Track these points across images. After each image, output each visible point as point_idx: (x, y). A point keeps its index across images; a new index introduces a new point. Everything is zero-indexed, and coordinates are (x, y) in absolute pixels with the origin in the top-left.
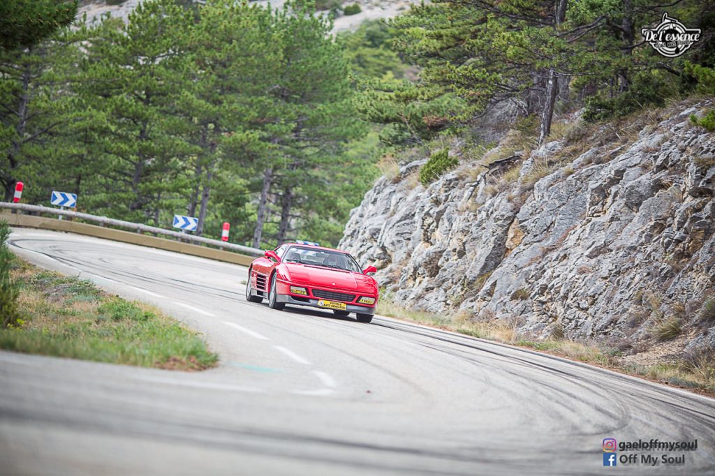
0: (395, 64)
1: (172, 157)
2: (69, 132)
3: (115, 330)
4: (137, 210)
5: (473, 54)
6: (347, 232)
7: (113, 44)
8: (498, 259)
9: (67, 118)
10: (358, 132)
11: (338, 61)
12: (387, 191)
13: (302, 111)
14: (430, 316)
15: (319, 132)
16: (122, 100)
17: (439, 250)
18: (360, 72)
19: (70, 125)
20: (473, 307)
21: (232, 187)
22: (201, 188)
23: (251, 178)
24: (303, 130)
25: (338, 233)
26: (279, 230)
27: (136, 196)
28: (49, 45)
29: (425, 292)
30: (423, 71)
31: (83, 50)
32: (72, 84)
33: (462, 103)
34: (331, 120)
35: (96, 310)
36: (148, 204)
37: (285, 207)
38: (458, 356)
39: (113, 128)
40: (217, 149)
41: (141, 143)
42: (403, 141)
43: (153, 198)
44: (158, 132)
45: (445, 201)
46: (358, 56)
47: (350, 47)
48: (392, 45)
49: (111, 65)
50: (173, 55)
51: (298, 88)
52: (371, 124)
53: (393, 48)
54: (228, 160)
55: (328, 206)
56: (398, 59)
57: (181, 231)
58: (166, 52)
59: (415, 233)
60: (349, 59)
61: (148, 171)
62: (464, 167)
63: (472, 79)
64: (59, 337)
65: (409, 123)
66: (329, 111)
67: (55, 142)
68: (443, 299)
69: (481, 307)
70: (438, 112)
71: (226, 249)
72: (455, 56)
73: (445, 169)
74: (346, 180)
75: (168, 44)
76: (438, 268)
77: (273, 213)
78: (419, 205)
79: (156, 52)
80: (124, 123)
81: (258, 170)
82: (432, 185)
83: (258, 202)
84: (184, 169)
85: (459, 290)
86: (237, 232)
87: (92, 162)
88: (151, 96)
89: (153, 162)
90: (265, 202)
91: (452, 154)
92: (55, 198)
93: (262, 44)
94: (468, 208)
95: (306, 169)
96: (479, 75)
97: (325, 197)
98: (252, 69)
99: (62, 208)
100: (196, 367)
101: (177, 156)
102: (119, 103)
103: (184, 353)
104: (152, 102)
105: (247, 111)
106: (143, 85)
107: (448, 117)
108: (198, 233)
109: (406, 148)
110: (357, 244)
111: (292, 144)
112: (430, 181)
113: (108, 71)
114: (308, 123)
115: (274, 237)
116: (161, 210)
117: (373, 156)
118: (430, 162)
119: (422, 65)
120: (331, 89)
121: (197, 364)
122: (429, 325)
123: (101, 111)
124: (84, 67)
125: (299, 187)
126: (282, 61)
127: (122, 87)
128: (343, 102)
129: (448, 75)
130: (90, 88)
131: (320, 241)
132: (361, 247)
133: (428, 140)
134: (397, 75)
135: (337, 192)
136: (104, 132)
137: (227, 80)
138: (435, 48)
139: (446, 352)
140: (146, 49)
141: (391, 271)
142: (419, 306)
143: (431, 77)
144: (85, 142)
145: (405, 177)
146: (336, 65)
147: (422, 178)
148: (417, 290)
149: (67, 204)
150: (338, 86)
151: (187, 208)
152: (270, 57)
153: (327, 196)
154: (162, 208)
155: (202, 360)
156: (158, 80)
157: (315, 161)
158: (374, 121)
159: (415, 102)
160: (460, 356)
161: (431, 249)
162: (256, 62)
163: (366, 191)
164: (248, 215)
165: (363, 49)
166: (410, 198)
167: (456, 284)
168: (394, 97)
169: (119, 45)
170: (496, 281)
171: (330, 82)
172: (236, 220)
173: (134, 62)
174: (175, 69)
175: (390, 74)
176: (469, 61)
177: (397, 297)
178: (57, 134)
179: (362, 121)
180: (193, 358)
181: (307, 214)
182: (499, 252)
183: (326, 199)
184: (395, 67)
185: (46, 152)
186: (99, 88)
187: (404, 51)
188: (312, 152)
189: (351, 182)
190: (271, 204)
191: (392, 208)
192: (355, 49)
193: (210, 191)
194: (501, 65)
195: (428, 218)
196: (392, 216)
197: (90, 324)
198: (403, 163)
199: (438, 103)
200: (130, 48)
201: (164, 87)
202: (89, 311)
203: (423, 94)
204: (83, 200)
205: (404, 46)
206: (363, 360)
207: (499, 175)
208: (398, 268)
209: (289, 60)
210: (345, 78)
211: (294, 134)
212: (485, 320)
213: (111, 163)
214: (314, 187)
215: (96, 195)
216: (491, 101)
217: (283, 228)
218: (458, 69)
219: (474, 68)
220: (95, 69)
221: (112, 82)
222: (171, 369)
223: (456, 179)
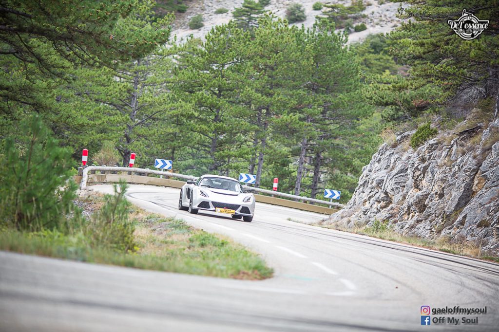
0: (390, 64)
1: (237, 133)
2: (166, 118)
3: (202, 253)
4: (213, 171)
5: (446, 56)
6: (360, 182)
7: (194, 56)
8: (468, 199)
9: (165, 108)
10: (367, 112)
11: (352, 64)
12: (388, 153)
13: (328, 99)
14: (420, 240)
15: (339, 113)
16: (202, 95)
17: (426, 193)
18: (367, 70)
19: (167, 112)
20: (450, 233)
21: (280, 153)
22: (258, 154)
23: (292, 147)
24: (328, 112)
25: (354, 184)
26: (312, 182)
27: (213, 161)
28: (151, 58)
29: (416, 223)
30: (411, 69)
31: (174, 61)
32: (168, 85)
33: (439, 91)
34: (348, 105)
35: (188, 239)
36: (222, 166)
37: (317, 166)
38: (440, 267)
39: (196, 114)
40: (269, 126)
41: (216, 124)
42: (398, 118)
43: (225, 162)
44: (227, 116)
45: (429, 159)
46: (365, 60)
47: (359, 53)
48: (389, 52)
49: (194, 70)
50: (236, 62)
51: (324, 83)
52: (375, 107)
53: (390, 53)
54: (277, 135)
55: (346, 165)
56: (393, 61)
57: (245, 184)
58: (232, 61)
59: (408, 182)
60: (359, 62)
61: (221, 144)
62: (441, 135)
63: (446, 73)
64: (163, 259)
65: (402, 105)
66: (346, 99)
67: (157, 125)
68: (429, 228)
69: (456, 233)
70: (423, 97)
71: (276, 196)
72: (433, 58)
73: (428, 137)
74: (358, 146)
75: (233, 55)
76: (425, 206)
77: (308, 170)
78: (411, 162)
79: (225, 61)
80: (203, 110)
81: (297, 141)
82: (419, 148)
83: (297, 163)
84: (246, 141)
85: (440, 221)
86: (284, 184)
87: (182, 138)
88: (221, 91)
89: (224, 137)
90: (302, 163)
91: (433, 126)
92: (158, 163)
93: (299, 54)
94: (445, 164)
95: (331, 139)
96: (451, 71)
97: (344, 158)
98: (292, 71)
99: (162, 170)
100: (258, 277)
101: (241, 132)
102: (200, 97)
103: (250, 268)
104: (223, 96)
105: (289, 100)
106: (217, 84)
107: (429, 101)
108: (257, 186)
109: (401, 123)
110: (367, 191)
111: (321, 122)
112: (418, 146)
113: (192, 75)
114: (332, 107)
115: (309, 187)
116: (230, 170)
117: (377, 129)
118: (418, 132)
119: (411, 65)
120: (348, 83)
121: (260, 275)
122: (419, 246)
123: (188, 103)
124: (175, 73)
125: (326, 152)
126: (313, 65)
127: (202, 86)
128: (356, 92)
129: (429, 71)
130: (180, 87)
131: (341, 189)
132: (370, 192)
133: (416, 117)
134: (392, 72)
135: (353, 156)
136: (190, 117)
137: (274, 79)
138: (419, 52)
139: (432, 265)
140: (218, 59)
141: (392, 209)
142: (412, 233)
143: (417, 73)
144: (177, 125)
145: (400, 143)
146: (350, 66)
147: (412, 143)
148: (411, 222)
149: (166, 168)
150: (352, 81)
151: (248, 168)
152: (304, 63)
153: (346, 158)
154: (231, 168)
155: (262, 273)
156: (226, 80)
157: (337, 134)
158: (378, 105)
159: (406, 91)
160: (443, 267)
161: (420, 193)
162: (294, 66)
163: (373, 154)
164: (291, 172)
165: (369, 55)
166: (404, 158)
167: (438, 217)
168: (391, 88)
169: (199, 56)
170: (466, 215)
171: (347, 78)
172: (282, 176)
173: (210, 68)
174: (238, 72)
175: (388, 72)
176: (444, 61)
177: (396, 227)
178: (158, 119)
179: (369, 105)
180: (256, 271)
181: (332, 171)
182: (468, 194)
183: (345, 160)
184: (391, 66)
185: (151, 132)
186: (186, 87)
187: (397, 55)
188: (335, 128)
189: (362, 147)
190: (307, 164)
191: (391, 165)
192: (363, 55)
193: (264, 156)
194: (466, 63)
195: (417, 172)
196: (391, 170)
197: (184, 249)
198: (399, 133)
199: (422, 91)
200: (207, 58)
201: (231, 85)
202: (183, 240)
203: (412, 85)
204: (177, 165)
205: (397, 52)
206: (375, 271)
207: (466, 140)
208: (397, 207)
209: (317, 64)
210: (356, 75)
211: (322, 115)
212: (459, 242)
213: (196, 138)
214: (336, 152)
215: (186, 161)
216: (460, 89)
217: (315, 180)
218: (436, 67)
219: (447, 66)
220: (183, 74)
221: (195, 83)
222: (241, 279)
223: (437, 144)
